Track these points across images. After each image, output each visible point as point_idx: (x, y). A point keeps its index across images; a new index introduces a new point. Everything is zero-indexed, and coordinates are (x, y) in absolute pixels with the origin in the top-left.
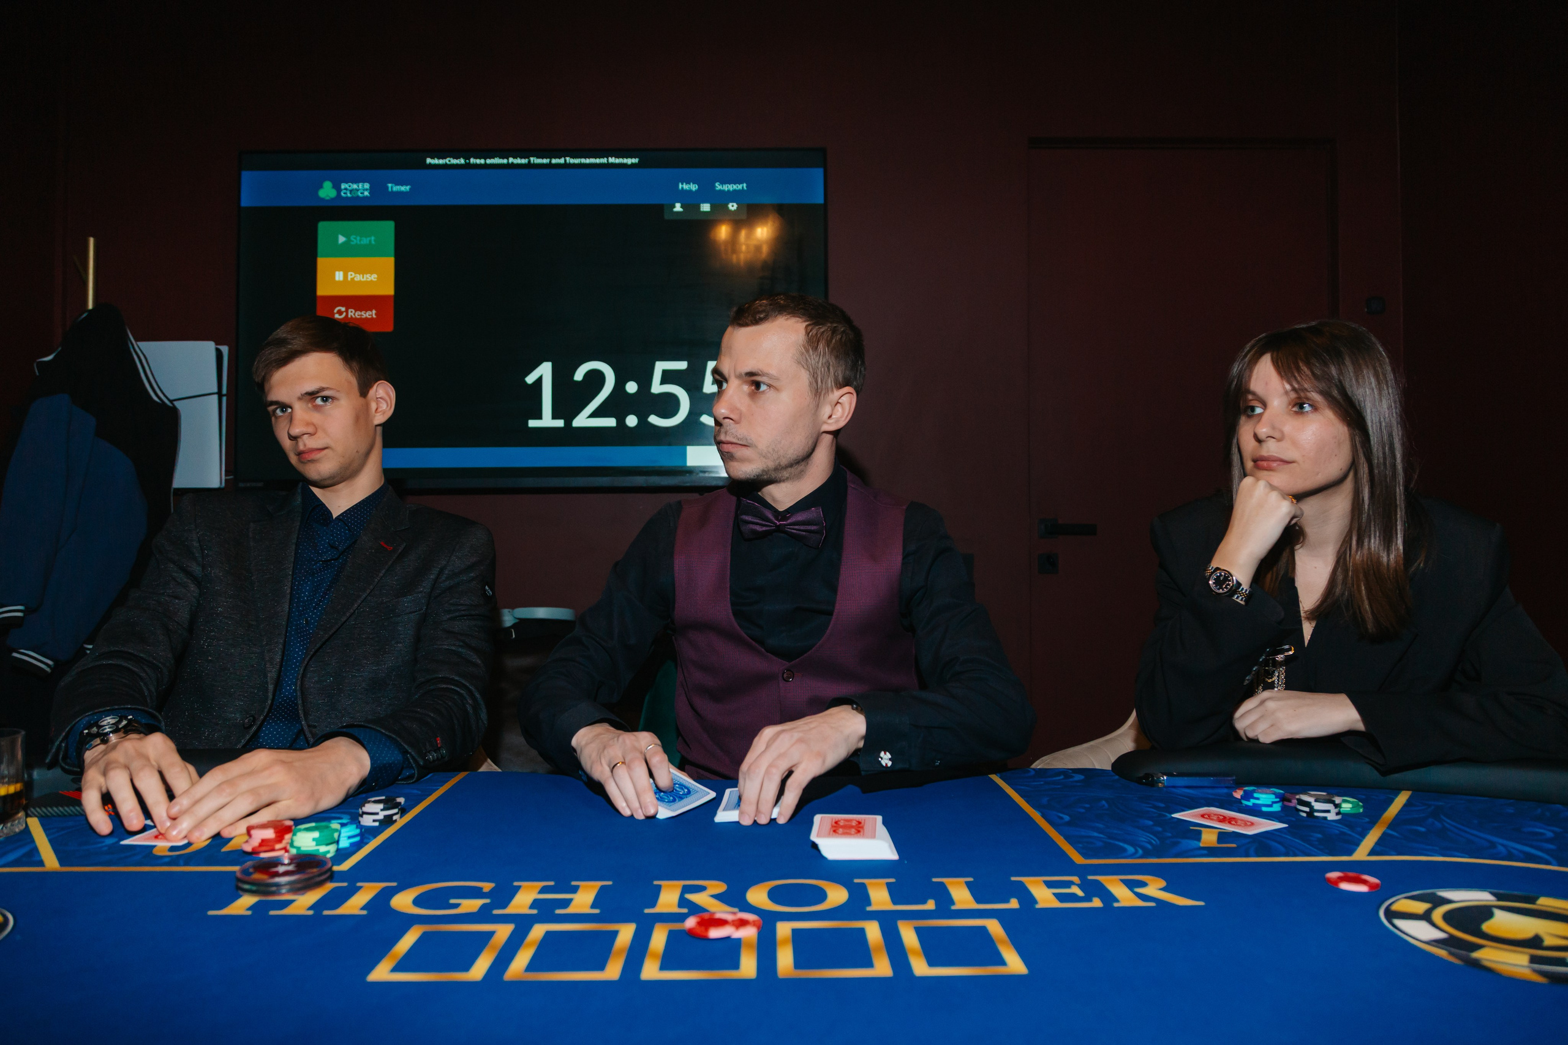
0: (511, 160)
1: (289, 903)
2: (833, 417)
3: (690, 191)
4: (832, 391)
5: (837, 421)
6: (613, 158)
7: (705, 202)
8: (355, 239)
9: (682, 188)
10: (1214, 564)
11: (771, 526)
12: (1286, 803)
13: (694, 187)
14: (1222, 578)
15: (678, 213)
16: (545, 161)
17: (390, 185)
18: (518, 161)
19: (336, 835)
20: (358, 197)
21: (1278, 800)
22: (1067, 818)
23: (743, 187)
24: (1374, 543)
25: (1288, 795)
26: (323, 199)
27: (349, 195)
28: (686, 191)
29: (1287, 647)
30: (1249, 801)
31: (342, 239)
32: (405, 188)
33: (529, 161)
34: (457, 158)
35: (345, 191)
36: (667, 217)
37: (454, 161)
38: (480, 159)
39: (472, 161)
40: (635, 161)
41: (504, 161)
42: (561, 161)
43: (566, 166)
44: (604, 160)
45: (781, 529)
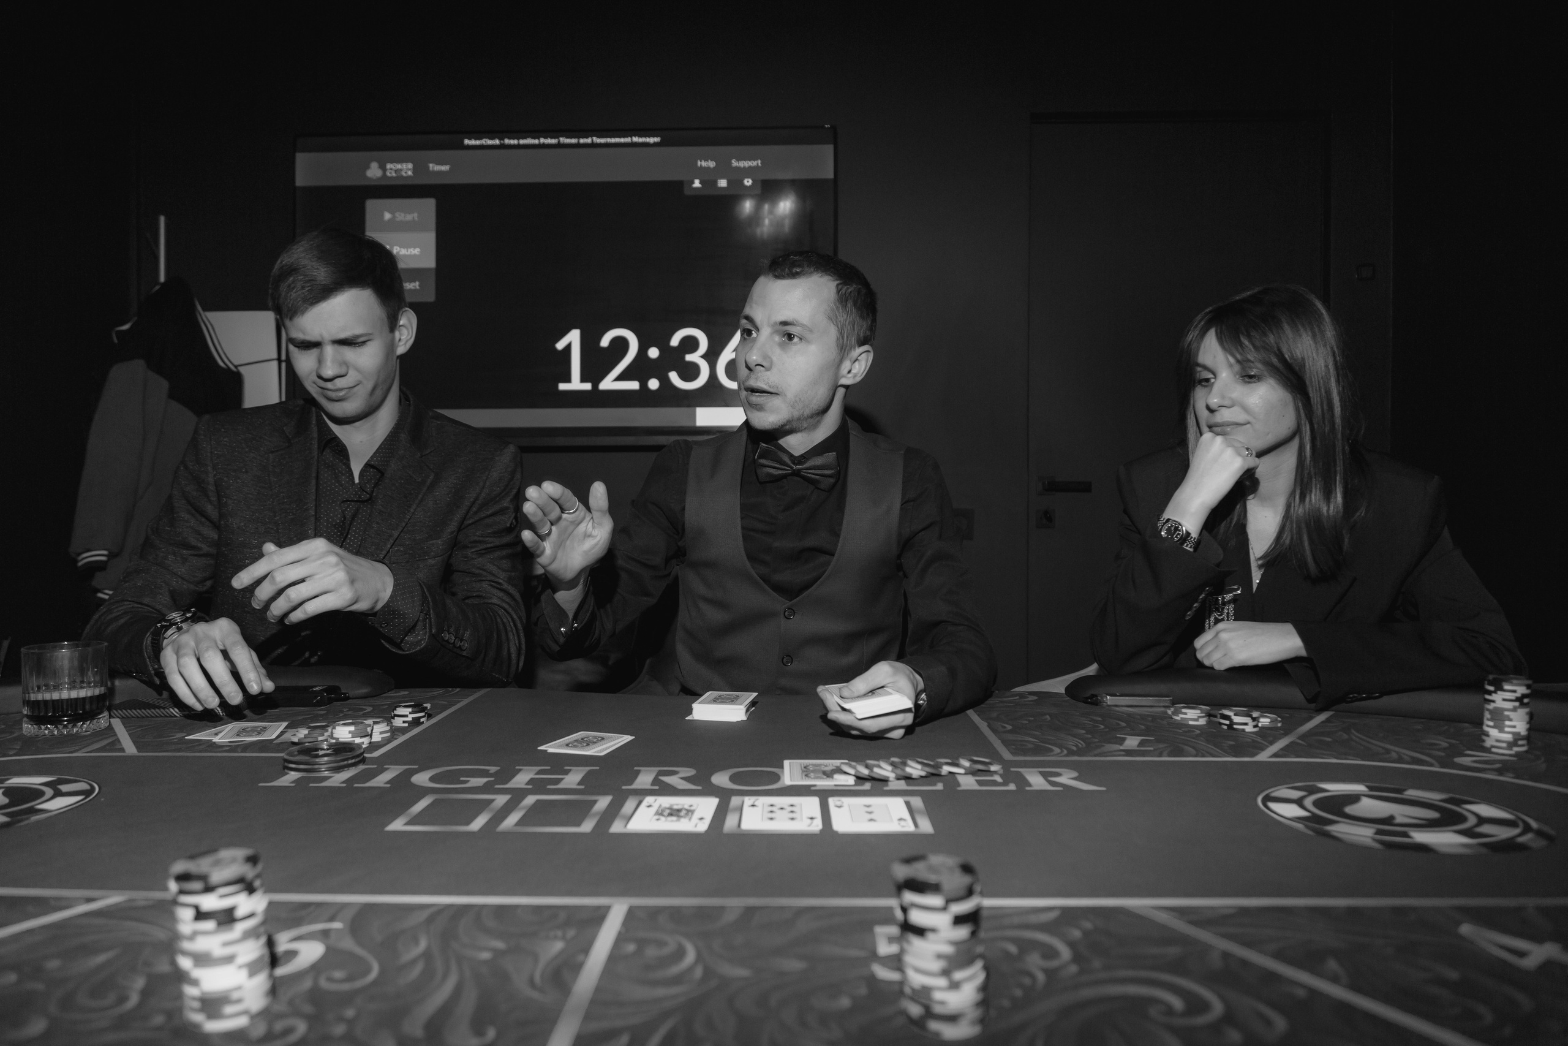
0: (542, 140)
1: (326, 778)
2: (852, 372)
3: (708, 168)
4: (855, 348)
5: (855, 376)
6: (637, 137)
7: (723, 178)
8: (400, 215)
9: (701, 165)
10: (1166, 515)
11: (789, 470)
12: (1212, 718)
13: (712, 164)
14: (1172, 528)
15: (697, 188)
16: (574, 141)
17: (431, 165)
18: (549, 141)
19: (369, 729)
20: (402, 176)
21: (1204, 715)
22: (1009, 727)
23: (757, 164)
24: (1315, 497)
25: (1213, 712)
26: (370, 179)
27: (394, 175)
28: (705, 168)
29: (1235, 587)
30: (1178, 716)
31: (387, 216)
32: (445, 168)
33: (559, 142)
34: (492, 139)
35: (390, 171)
36: (687, 192)
37: (490, 142)
38: (514, 139)
39: (507, 141)
40: (657, 140)
41: (536, 141)
42: (589, 140)
43: (593, 145)
44: (628, 140)
45: (797, 473)
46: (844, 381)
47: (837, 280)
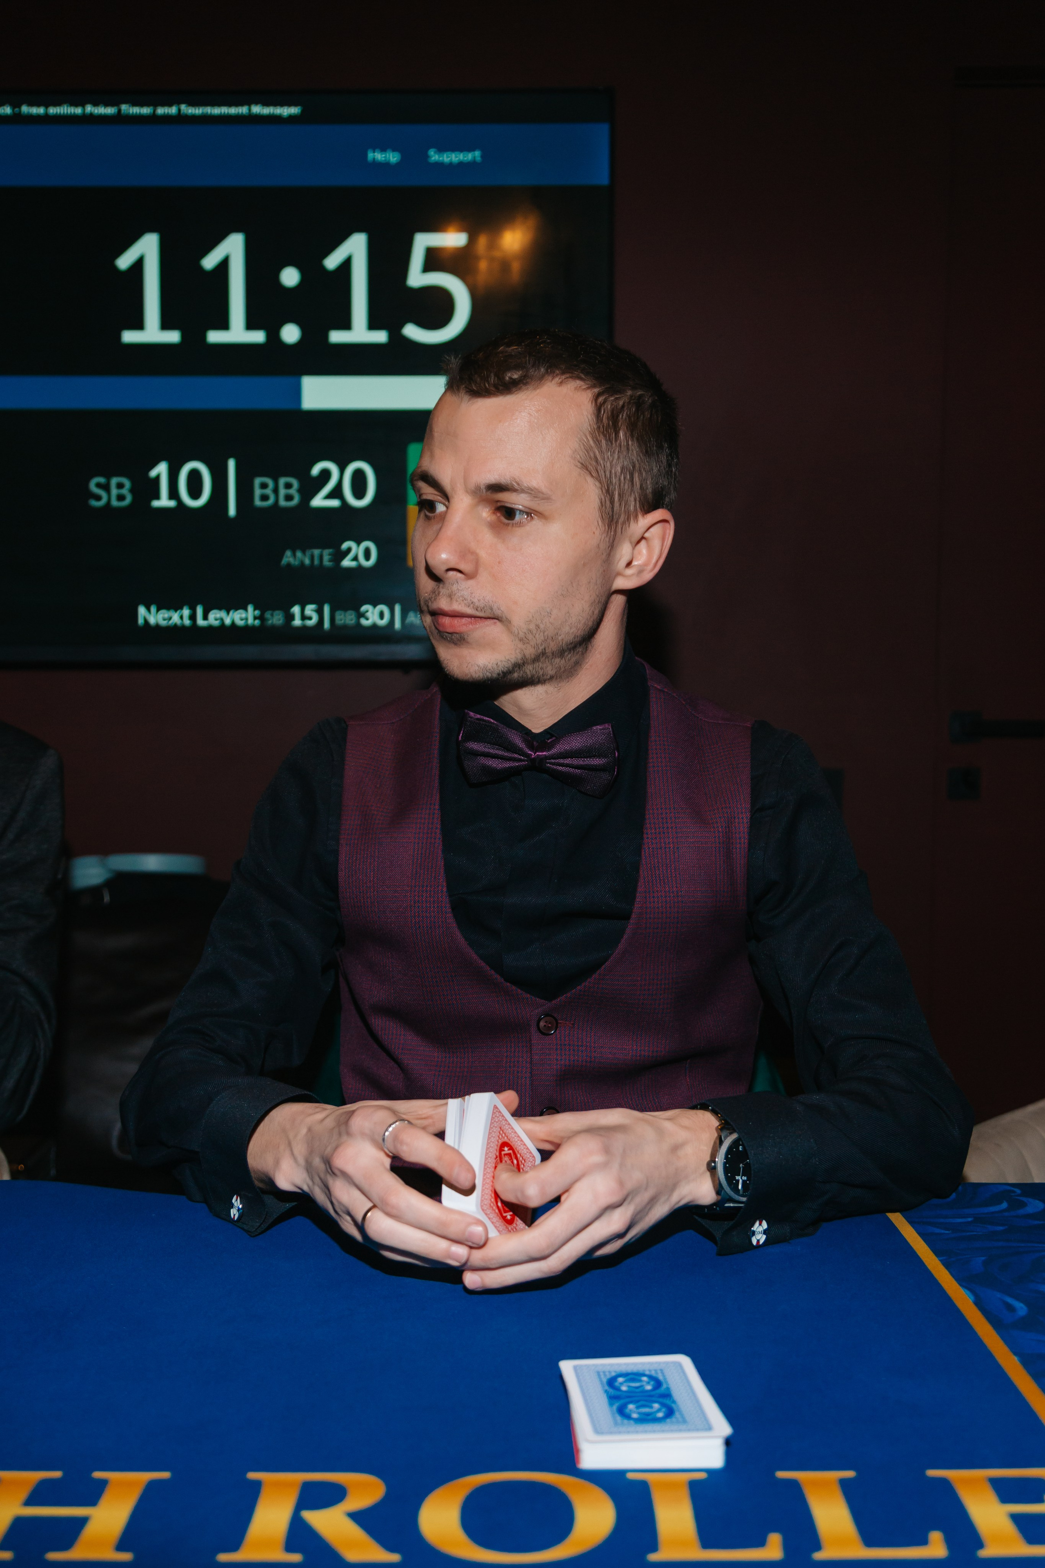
0: (89, 109)
2: (635, 563)
4: (636, 517)
5: (640, 572)
6: (258, 105)
9: (374, 158)
11: (520, 760)
16: (146, 111)
18: (101, 110)
33: (119, 111)
38: (38, 105)
39: (25, 109)
40: (294, 110)
41: (78, 111)
42: (173, 110)
43: (181, 119)
44: (243, 110)
45: (537, 766)
46: (623, 583)
47: (594, 386)
